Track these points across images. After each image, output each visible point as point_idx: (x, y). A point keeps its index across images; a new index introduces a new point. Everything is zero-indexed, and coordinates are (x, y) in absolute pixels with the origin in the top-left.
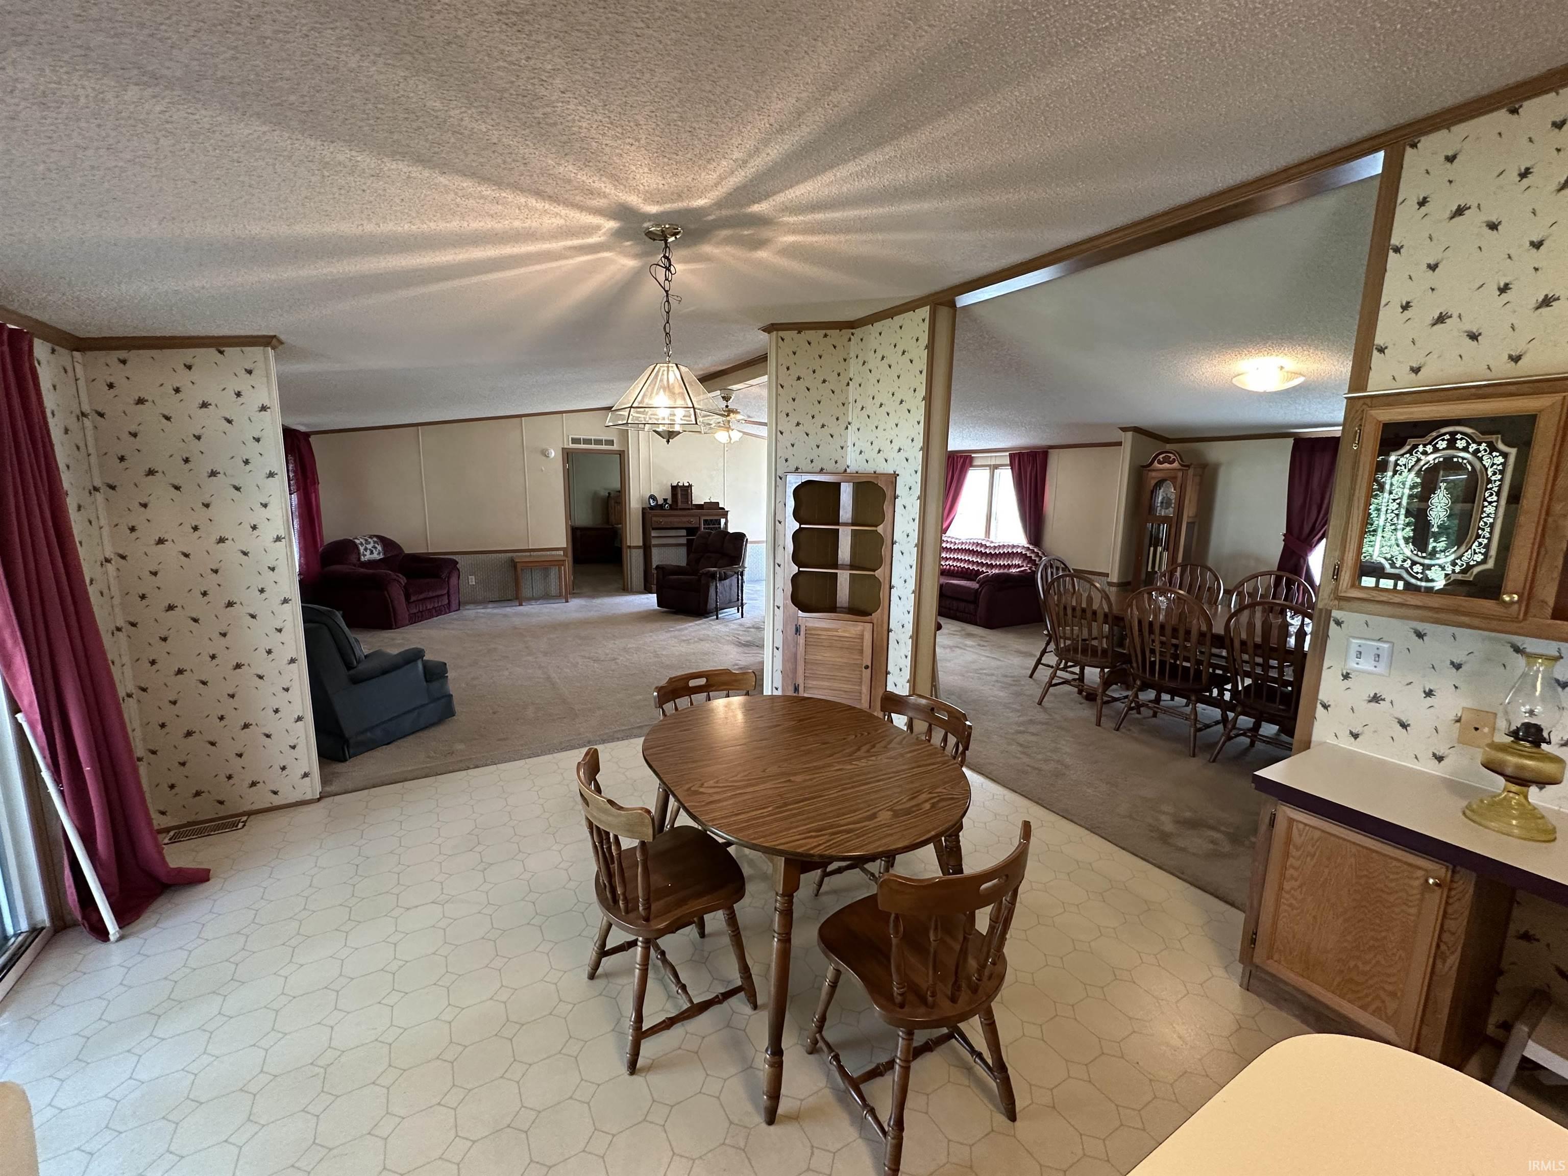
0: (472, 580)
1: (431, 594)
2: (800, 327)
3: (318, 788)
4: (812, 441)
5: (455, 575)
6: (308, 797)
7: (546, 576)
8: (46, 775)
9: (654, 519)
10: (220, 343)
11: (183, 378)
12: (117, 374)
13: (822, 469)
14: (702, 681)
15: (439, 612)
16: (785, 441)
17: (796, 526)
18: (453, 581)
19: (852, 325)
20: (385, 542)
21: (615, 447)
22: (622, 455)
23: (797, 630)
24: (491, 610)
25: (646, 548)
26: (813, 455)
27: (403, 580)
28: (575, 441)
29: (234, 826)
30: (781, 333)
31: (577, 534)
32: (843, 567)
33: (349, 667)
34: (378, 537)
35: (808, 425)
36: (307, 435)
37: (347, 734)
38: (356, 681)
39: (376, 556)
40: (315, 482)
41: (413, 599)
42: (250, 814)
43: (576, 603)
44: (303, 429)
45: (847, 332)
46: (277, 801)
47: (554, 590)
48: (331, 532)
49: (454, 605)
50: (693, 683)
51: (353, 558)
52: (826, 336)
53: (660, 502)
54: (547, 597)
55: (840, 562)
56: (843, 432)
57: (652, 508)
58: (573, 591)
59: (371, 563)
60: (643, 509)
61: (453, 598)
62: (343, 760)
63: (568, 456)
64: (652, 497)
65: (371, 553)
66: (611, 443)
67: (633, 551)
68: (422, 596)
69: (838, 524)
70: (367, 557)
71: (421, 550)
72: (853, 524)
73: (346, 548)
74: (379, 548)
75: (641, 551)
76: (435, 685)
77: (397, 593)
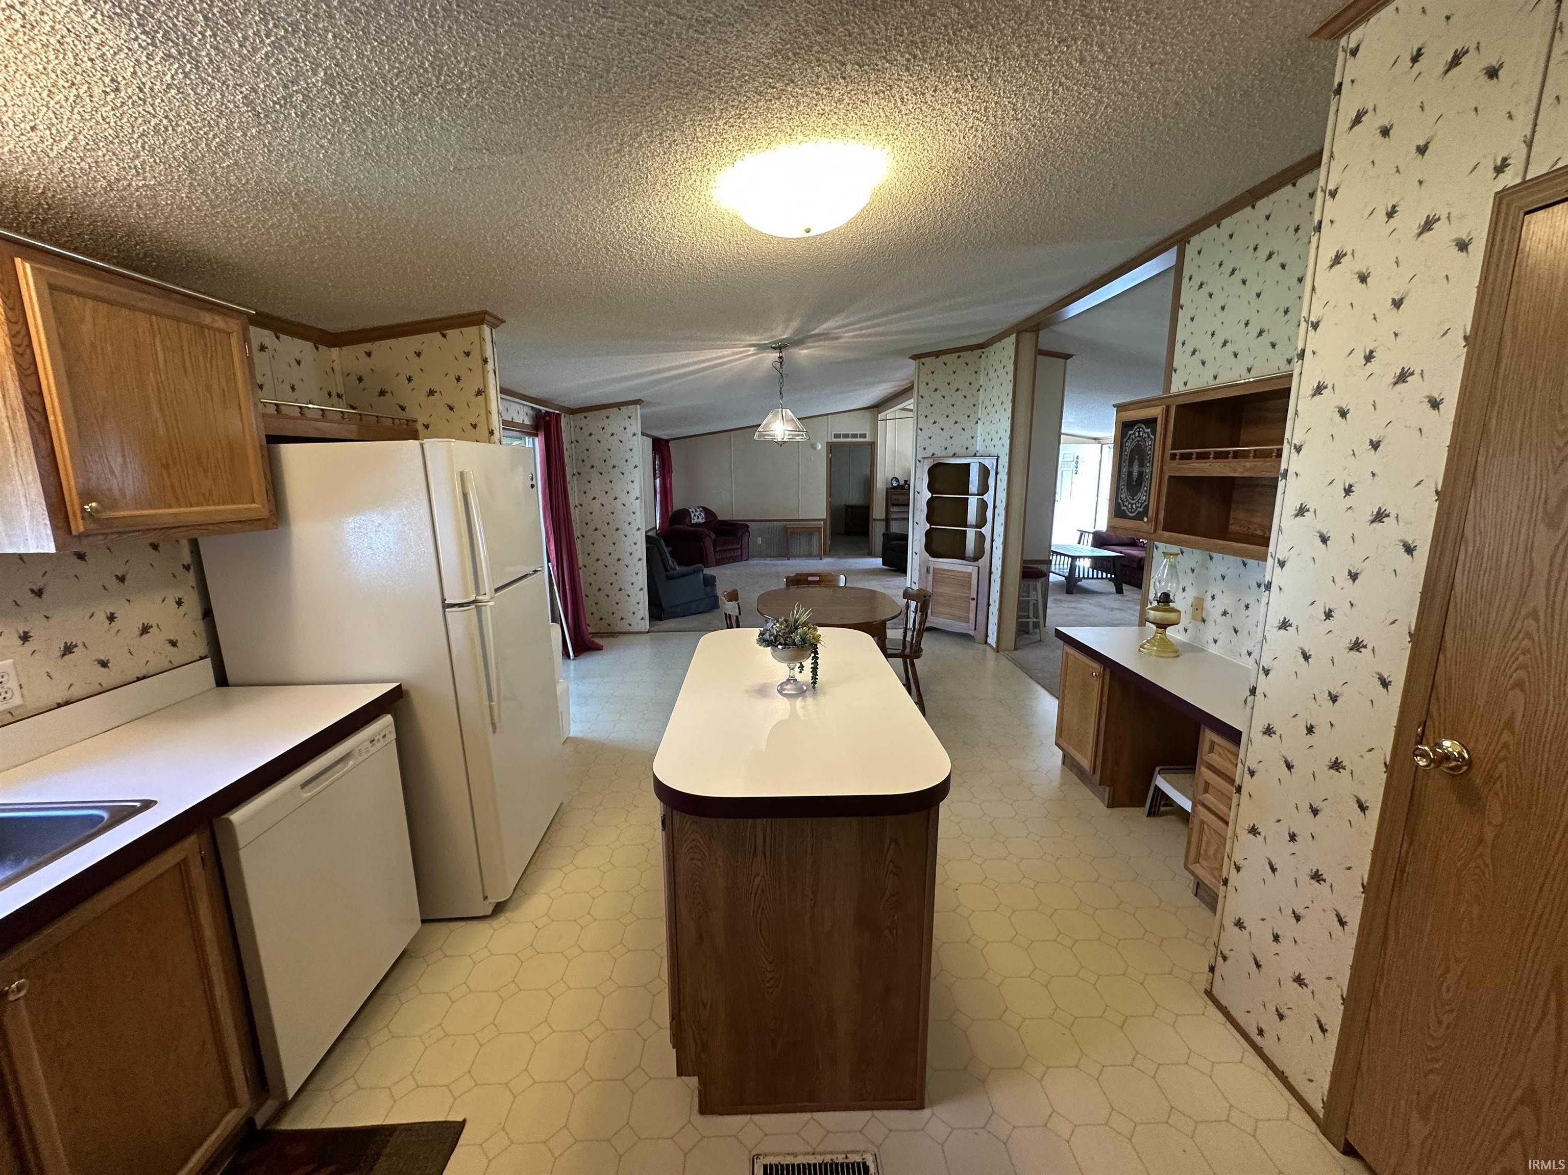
0: (760, 540)
1: (729, 547)
2: (937, 354)
3: (648, 628)
4: (946, 434)
5: (747, 534)
6: (643, 630)
7: (810, 540)
8: (555, 588)
9: (894, 497)
10: (619, 405)
11: (605, 423)
12: (583, 423)
13: (954, 454)
14: (817, 578)
15: (735, 560)
16: (923, 435)
17: (930, 495)
18: (745, 539)
19: (981, 346)
20: (708, 512)
21: (867, 439)
22: (873, 445)
23: (928, 571)
24: (768, 561)
25: (887, 520)
26: (947, 444)
27: (713, 536)
28: (837, 436)
29: (613, 637)
30: (922, 360)
31: (833, 511)
32: (971, 526)
33: (667, 570)
34: (703, 508)
35: (942, 422)
36: (667, 441)
37: (664, 606)
38: (669, 578)
39: (701, 520)
40: (670, 471)
41: (718, 549)
42: (620, 633)
43: (827, 560)
44: (666, 438)
45: (977, 352)
46: (631, 629)
47: (815, 551)
48: (678, 503)
49: (744, 557)
50: (810, 579)
51: (687, 520)
52: (959, 357)
53: (902, 483)
54: (810, 555)
55: (968, 523)
56: (974, 426)
57: (894, 488)
58: (829, 551)
59: (698, 525)
60: (887, 489)
61: (744, 551)
62: (661, 620)
63: (831, 448)
64: (897, 480)
65: (698, 518)
66: (864, 436)
67: (878, 523)
68: (724, 548)
69: (968, 494)
70: (695, 520)
71: (728, 517)
72: (978, 495)
73: (684, 514)
74: (703, 514)
75: (884, 523)
76: (709, 589)
77: (709, 544)
